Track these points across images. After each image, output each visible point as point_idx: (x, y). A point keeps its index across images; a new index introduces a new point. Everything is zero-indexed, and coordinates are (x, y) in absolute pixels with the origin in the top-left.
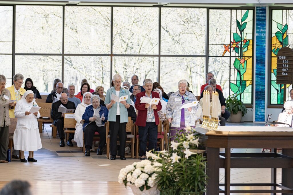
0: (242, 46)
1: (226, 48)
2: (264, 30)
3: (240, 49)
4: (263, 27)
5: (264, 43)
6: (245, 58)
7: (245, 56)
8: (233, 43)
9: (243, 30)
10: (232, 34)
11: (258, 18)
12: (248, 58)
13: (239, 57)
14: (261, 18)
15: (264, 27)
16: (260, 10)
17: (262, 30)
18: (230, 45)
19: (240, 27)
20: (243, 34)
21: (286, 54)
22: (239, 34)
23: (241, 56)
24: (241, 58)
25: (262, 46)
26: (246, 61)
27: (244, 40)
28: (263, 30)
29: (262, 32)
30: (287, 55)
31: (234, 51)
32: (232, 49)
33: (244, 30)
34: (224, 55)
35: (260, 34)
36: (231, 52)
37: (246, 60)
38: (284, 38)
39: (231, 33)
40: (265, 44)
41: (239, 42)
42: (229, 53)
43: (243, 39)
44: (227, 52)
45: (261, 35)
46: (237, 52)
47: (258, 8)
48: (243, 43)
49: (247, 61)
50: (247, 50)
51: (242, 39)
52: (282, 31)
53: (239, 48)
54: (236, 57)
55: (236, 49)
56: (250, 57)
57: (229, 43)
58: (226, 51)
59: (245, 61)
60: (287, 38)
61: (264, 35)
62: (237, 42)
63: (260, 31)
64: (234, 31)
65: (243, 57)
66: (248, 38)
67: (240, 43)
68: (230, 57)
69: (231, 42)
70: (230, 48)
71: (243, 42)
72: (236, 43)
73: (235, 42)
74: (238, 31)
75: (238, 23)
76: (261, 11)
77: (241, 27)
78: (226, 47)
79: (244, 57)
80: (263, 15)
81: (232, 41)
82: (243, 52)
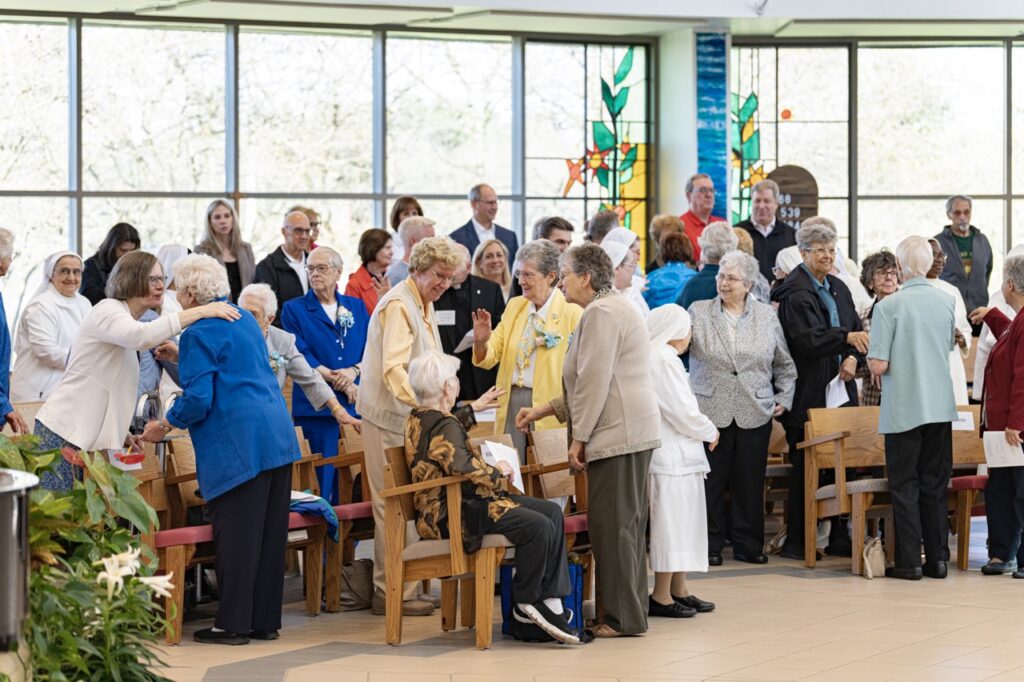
0: (619, 163)
1: (573, 171)
2: (721, 111)
3: (611, 174)
4: (718, 99)
5: (723, 152)
6: (627, 202)
7: (627, 195)
8: (592, 154)
9: (619, 112)
10: (590, 125)
11: (701, 70)
12: (633, 204)
13: (608, 199)
14: (710, 70)
15: (722, 101)
16: (707, 43)
17: (714, 110)
18: (584, 160)
19: (610, 102)
20: (618, 125)
21: (791, 187)
22: (610, 126)
23: (614, 199)
24: (614, 204)
25: (716, 162)
26: (630, 212)
27: (623, 143)
28: (718, 108)
29: (714, 117)
30: (797, 189)
31: (596, 178)
32: (590, 172)
33: (623, 111)
34: (569, 195)
35: (709, 123)
36: (589, 185)
37: (628, 208)
38: (745, 139)
39: (586, 121)
40: (725, 155)
41: (610, 149)
42: (582, 187)
43: (619, 141)
44: (577, 183)
45: (712, 125)
46: (605, 183)
47: (703, 39)
48: (621, 156)
49: (633, 212)
50: (633, 176)
51: (616, 142)
52: (738, 116)
53: (608, 169)
54: (601, 199)
55: (602, 172)
56: (640, 200)
57: (582, 154)
58: (572, 179)
59: (626, 213)
60: (755, 137)
61: (720, 125)
62: (603, 152)
63: (708, 112)
64: (593, 116)
65: (620, 198)
66: (633, 141)
67: (612, 154)
68: (586, 199)
69: (587, 151)
70: (585, 171)
71: (619, 152)
72: (600, 153)
73: (597, 150)
74: (607, 117)
75: (605, 89)
76: (710, 49)
77: (613, 102)
78: (571, 166)
79: (624, 199)
80: (717, 60)
81: (591, 147)
82: (621, 184)
